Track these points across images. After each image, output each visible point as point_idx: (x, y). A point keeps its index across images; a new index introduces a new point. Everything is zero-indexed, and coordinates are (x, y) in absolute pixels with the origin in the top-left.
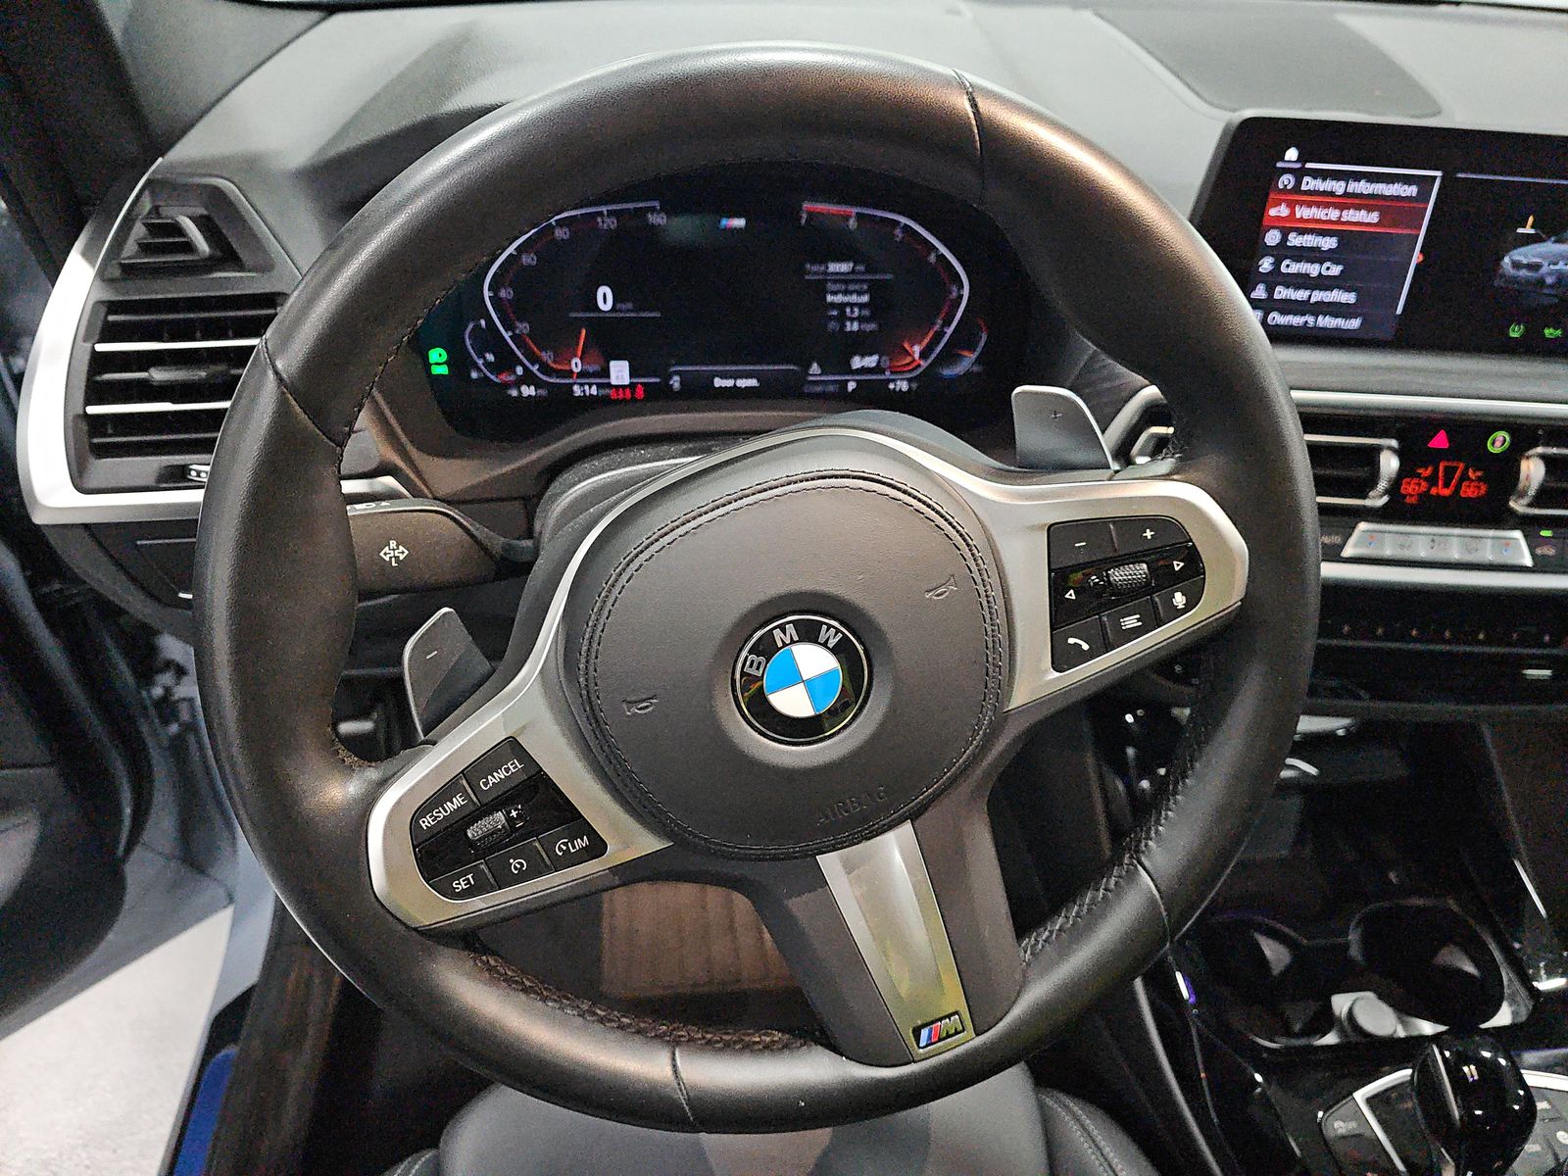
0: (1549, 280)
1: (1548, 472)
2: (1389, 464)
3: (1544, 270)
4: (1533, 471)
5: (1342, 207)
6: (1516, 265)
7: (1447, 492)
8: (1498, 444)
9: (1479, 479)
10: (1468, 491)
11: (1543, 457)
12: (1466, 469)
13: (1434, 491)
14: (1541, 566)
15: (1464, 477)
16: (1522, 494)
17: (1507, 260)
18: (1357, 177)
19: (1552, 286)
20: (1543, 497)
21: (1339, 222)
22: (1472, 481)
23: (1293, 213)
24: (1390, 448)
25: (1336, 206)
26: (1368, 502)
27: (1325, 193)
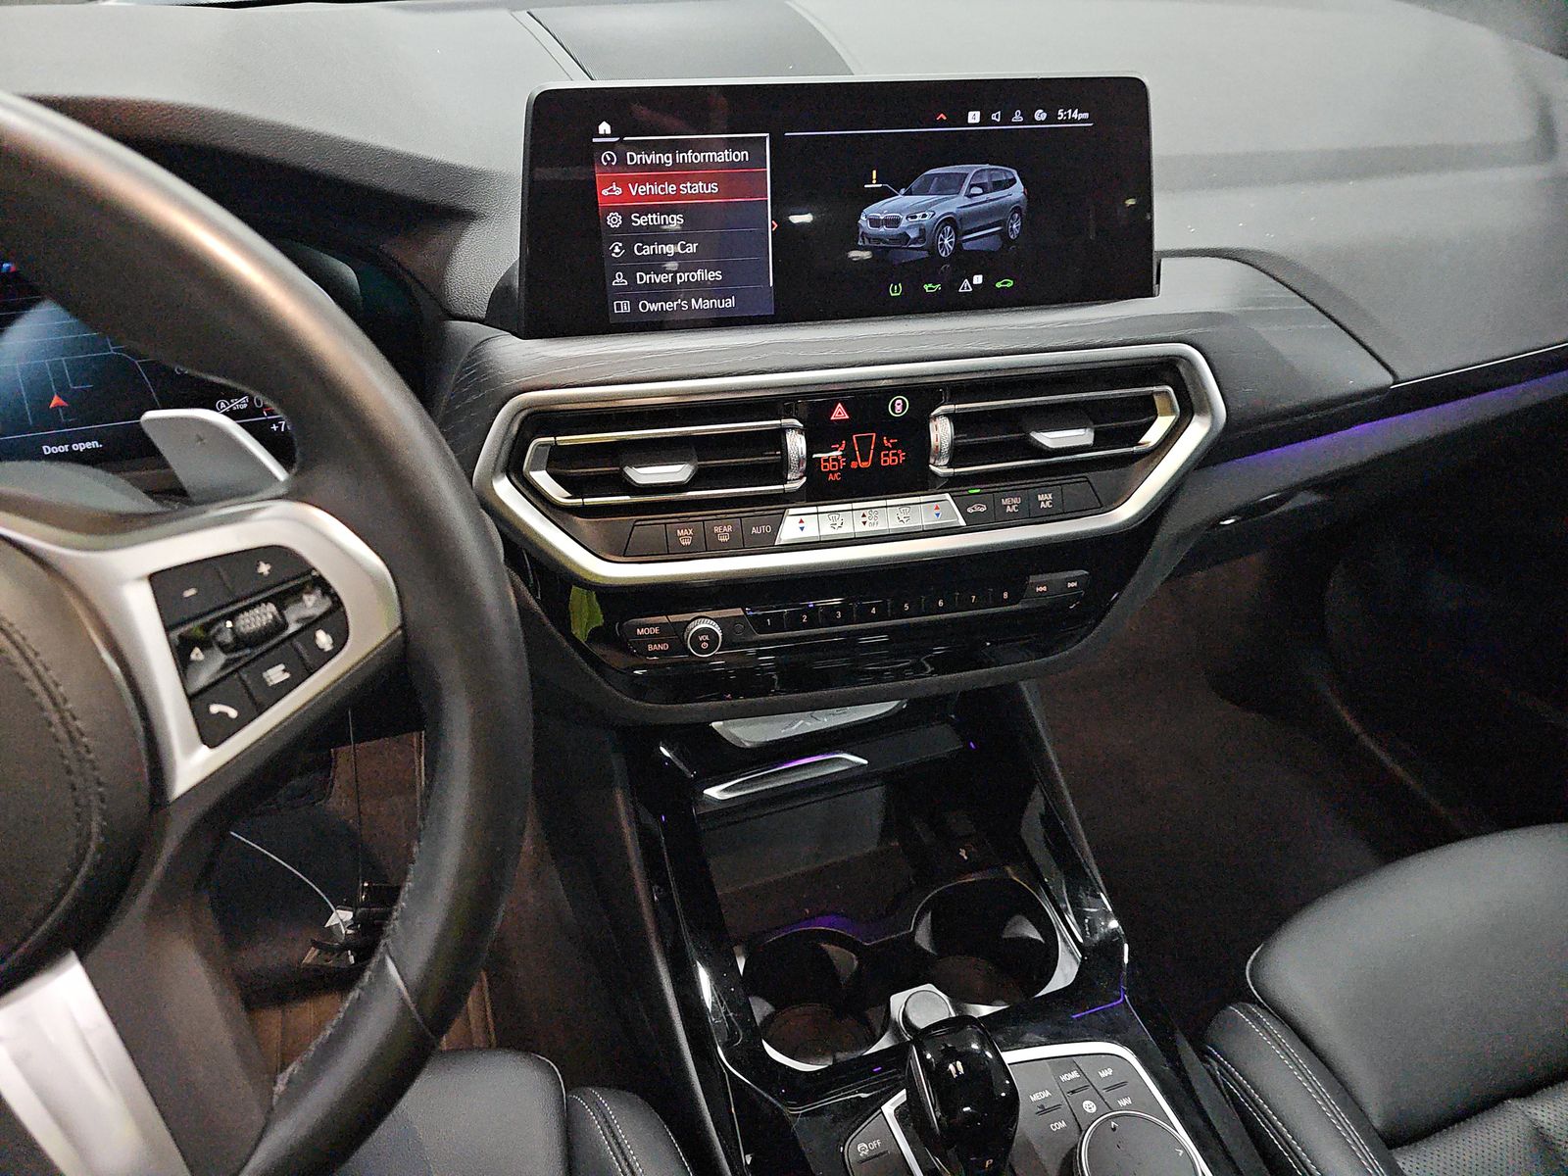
0: (913, 234)
1: (957, 429)
2: (796, 444)
3: (904, 223)
4: (941, 432)
5: (677, 180)
6: (875, 222)
7: (865, 465)
8: (898, 408)
9: (894, 446)
10: (889, 460)
11: (947, 415)
12: (879, 438)
13: (854, 465)
14: (974, 525)
15: (880, 447)
16: (939, 455)
17: (863, 218)
18: (684, 146)
19: (915, 241)
20: (958, 454)
21: (678, 196)
22: (888, 449)
23: (626, 190)
24: (794, 428)
25: (671, 180)
26: (788, 486)
27: (653, 167)
